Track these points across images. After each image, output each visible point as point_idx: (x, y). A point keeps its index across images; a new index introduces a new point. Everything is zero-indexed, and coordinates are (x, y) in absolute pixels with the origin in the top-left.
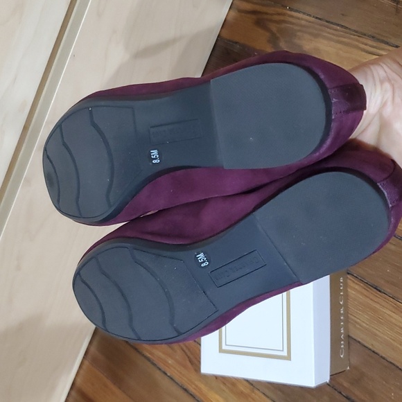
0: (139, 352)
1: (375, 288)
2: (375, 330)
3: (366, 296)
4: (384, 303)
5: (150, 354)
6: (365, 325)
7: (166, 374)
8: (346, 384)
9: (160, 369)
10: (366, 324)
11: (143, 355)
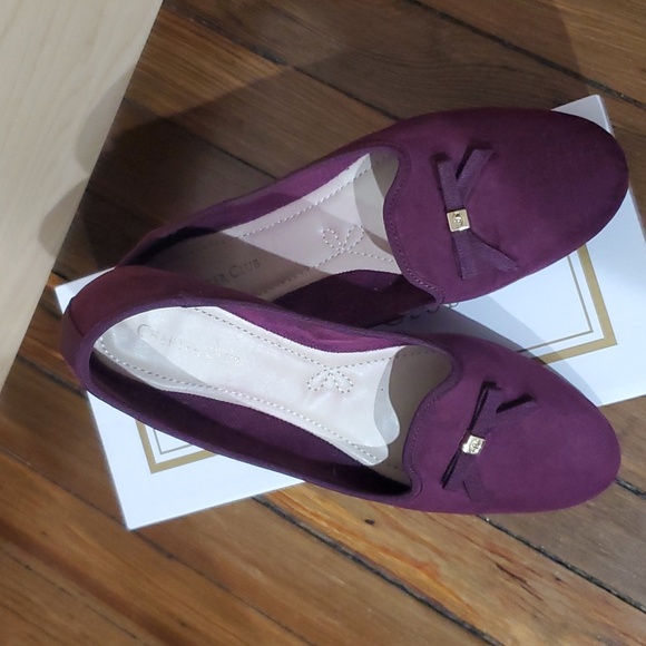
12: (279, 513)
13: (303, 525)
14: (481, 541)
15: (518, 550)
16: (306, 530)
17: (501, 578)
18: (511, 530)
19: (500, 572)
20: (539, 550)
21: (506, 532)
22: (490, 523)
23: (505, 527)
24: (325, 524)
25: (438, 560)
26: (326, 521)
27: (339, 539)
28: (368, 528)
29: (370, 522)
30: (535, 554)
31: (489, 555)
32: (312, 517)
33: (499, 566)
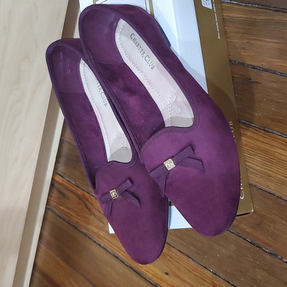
0: (78, 230)
2: (268, 172)
3: (255, 139)
4: (273, 143)
5: (86, 230)
6: (258, 168)
7: (100, 246)
8: (249, 230)
9: (95, 242)
10: (259, 166)
11: (81, 232)
12: (135, 271)
13: (144, 276)
14: (209, 282)
16: (145, 278)
18: (221, 275)
21: (219, 276)
22: (212, 272)
23: (218, 274)
24: (151, 275)
27: (157, 282)
28: (166, 276)
29: (167, 274)
32: (147, 273)
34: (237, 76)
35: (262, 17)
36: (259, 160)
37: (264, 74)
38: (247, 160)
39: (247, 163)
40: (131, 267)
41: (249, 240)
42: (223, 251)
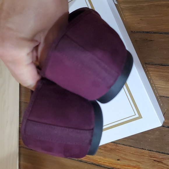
1: (161, 65)
3: (158, 71)
6: (163, 86)
12: (96, 165)
13: (103, 166)
14: (147, 156)
15: (157, 155)
16: (104, 167)
17: (156, 163)
18: (154, 150)
19: (155, 162)
20: (163, 153)
21: (153, 151)
22: (148, 150)
23: (152, 150)
24: (108, 164)
25: (139, 164)
26: (108, 163)
27: (113, 167)
28: (118, 161)
30: (162, 154)
31: (151, 158)
32: (104, 163)
33: (154, 160)
34: (138, 39)
35: (146, 4)
36: (163, 82)
37: (155, 35)
38: (155, 84)
39: (156, 85)
40: (92, 164)
41: (166, 126)
42: (152, 137)
